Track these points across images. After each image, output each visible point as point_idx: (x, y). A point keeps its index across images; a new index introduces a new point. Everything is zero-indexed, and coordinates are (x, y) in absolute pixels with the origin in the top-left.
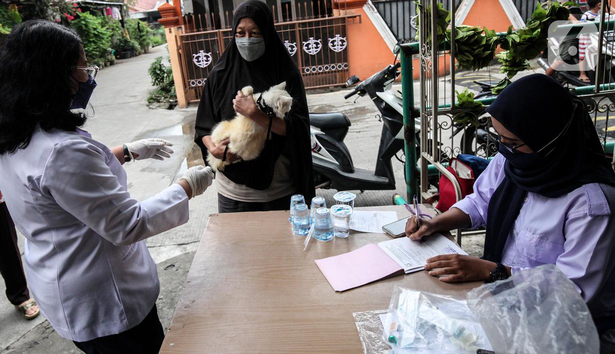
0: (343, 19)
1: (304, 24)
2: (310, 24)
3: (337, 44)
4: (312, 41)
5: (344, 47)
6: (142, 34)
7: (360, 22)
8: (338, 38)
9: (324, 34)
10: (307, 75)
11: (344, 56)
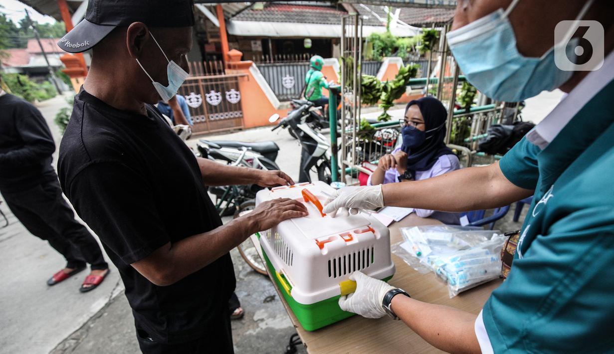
0: (236, 78)
1: (206, 80)
2: (211, 80)
3: (233, 97)
4: (213, 93)
5: (238, 99)
6: (25, 88)
7: (248, 80)
8: (233, 92)
9: (222, 88)
10: (212, 121)
11: (238, 106)
